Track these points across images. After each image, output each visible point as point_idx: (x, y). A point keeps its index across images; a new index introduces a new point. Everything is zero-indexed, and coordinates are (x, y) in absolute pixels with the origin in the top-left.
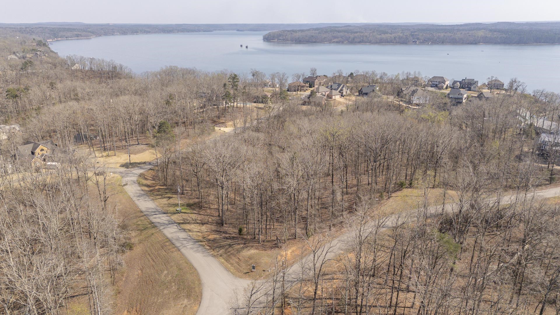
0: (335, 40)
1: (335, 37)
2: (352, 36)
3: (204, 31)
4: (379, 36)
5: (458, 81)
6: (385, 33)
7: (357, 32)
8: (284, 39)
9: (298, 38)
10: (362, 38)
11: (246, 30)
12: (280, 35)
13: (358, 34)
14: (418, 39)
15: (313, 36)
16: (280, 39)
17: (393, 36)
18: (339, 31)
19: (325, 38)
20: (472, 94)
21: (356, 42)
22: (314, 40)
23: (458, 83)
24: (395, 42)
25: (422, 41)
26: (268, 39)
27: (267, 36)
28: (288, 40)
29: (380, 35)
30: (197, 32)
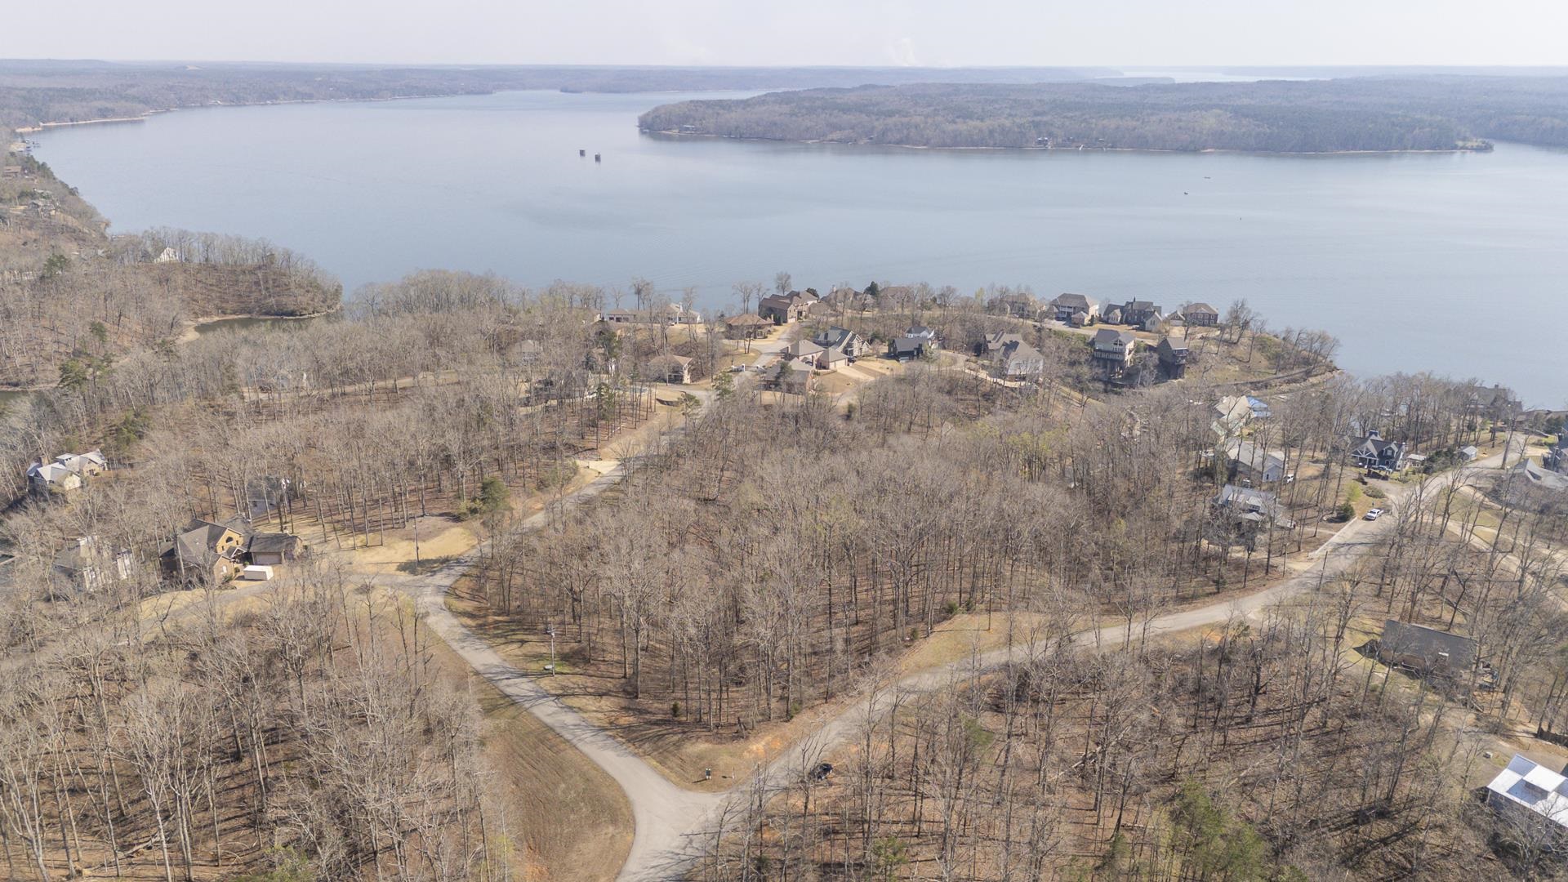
0: (836, 135)
1: (835, 127)
2: (879, 125)
3: (469, 93)
4: (950, 127)
5: (1116, 307)
6: (966, 115)
7: (891, 114)
8: (696, 130)
9: (737, 128)
10: (905, 132)
11: (588, 89)
12: (686, 118)
13: (896, 119)
14: (1050, 135)
15: (775, 124)
16: (687, 129)
17: (988, 123)
18: (846, 109)
19: (807, 129)
21: (890, 143)
22: (779, 135)
23: (1118, 312)
24: (992, 143)
25: (1060, 140)
26: (655, 127)
27: (649, 119)
28: (708, 133)
29: (954, 122)
30: (448, 94)
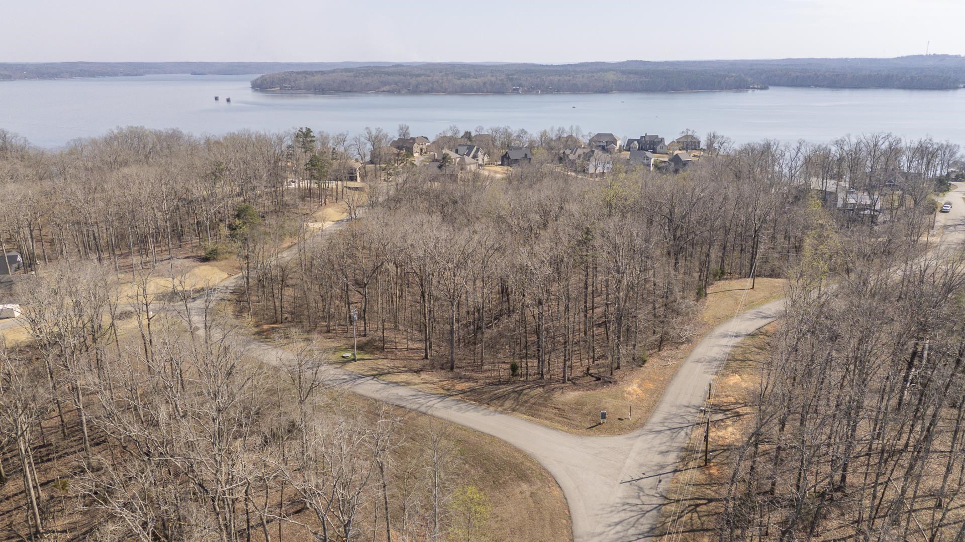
0: (386, 88)
1: (385, 84)
2: (413, 81)
3: (124, 75)
4: (458, 82)
5: (635, 140)
6: (467, 76)
7: (419, 75)
8: (292, 87)
9: (320, 85)
10: (430, 85)
11: (210, 73)
12: (285, 81)
13: (423, 77)
14: (520, 85)
15: (345, 82)
16: (286, 87)
17: (480, 80)
18: (388, 74)
19: (367, 84)
20: (660, 157)
21: (421, 91)
22: (348, 88)
23: (636, 142)
24: (485, 90)
25: (526, 89)
26: (260, 86)
27: (259, 82)
28: (300, 89)
29: (459, 79)
30: (111, 75)
